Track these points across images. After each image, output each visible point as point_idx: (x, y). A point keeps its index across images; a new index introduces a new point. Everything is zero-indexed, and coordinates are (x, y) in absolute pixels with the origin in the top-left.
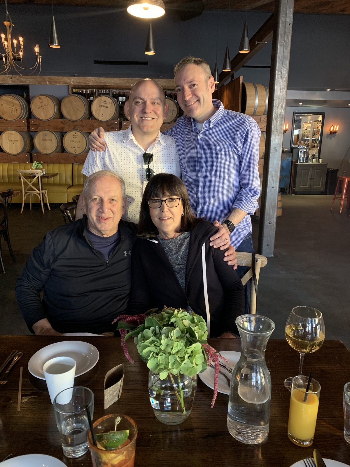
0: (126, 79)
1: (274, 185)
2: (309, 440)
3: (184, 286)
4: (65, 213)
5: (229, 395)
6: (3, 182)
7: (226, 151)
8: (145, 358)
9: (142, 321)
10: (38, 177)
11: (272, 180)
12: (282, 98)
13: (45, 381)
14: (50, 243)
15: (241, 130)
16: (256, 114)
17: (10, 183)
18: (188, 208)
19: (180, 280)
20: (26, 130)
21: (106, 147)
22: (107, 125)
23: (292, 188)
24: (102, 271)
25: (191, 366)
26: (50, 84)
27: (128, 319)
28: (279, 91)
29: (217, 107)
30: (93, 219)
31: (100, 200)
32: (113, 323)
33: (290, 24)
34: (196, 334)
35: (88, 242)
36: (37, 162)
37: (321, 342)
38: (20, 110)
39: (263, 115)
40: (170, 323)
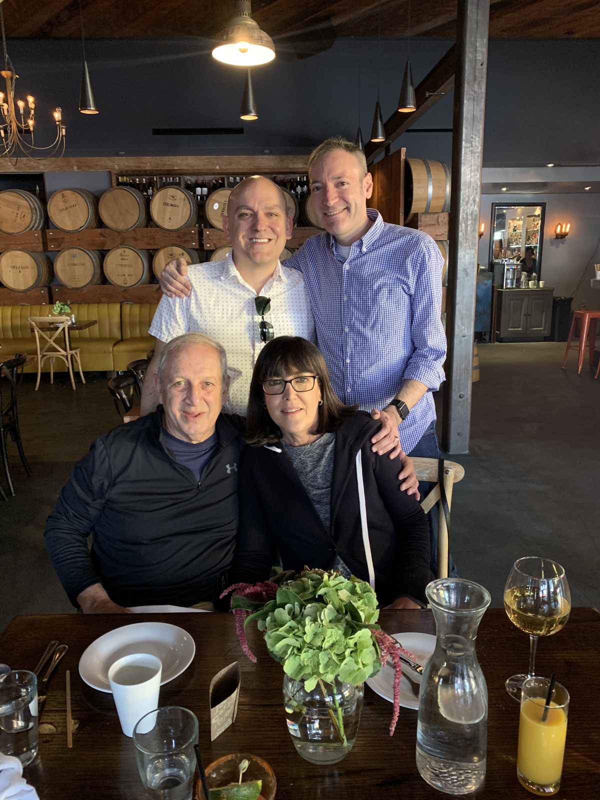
0: (207, 159)
1: (465, 332)
2: (553, 785)
3: (328, 523)
4: (117, 395)
5: (416, 711)
6: (3, 337)
7: (391, 289)
8: (278, 657)
9: (270, 594)
10: (64, 328)
11: (463, 324)
12: (473, 186)
13: (112, 694)
14: (103, 457)
15: (413, 255)
16: (430, 212)
17: (15, 339)
18: (329, 392)
19: (321, 514)
20: (41, 248)
21: (192, 290)
22: (178, 237)
23: (494, 332)
24: (191, 499)
25: (356, 669)
26: (80, 170)
27: (248, 591)
28: (469, 175)
29: (372, 220)
30: (175, 416)
31: (187, 384)
32: (221, 597)
33: (483, 63)
34: (361, 613)
35: (166, 451)
36: (62, 303)
37: (565, 617)
38: (31, 215)
39: (442, 212)
40: (317, 597)
